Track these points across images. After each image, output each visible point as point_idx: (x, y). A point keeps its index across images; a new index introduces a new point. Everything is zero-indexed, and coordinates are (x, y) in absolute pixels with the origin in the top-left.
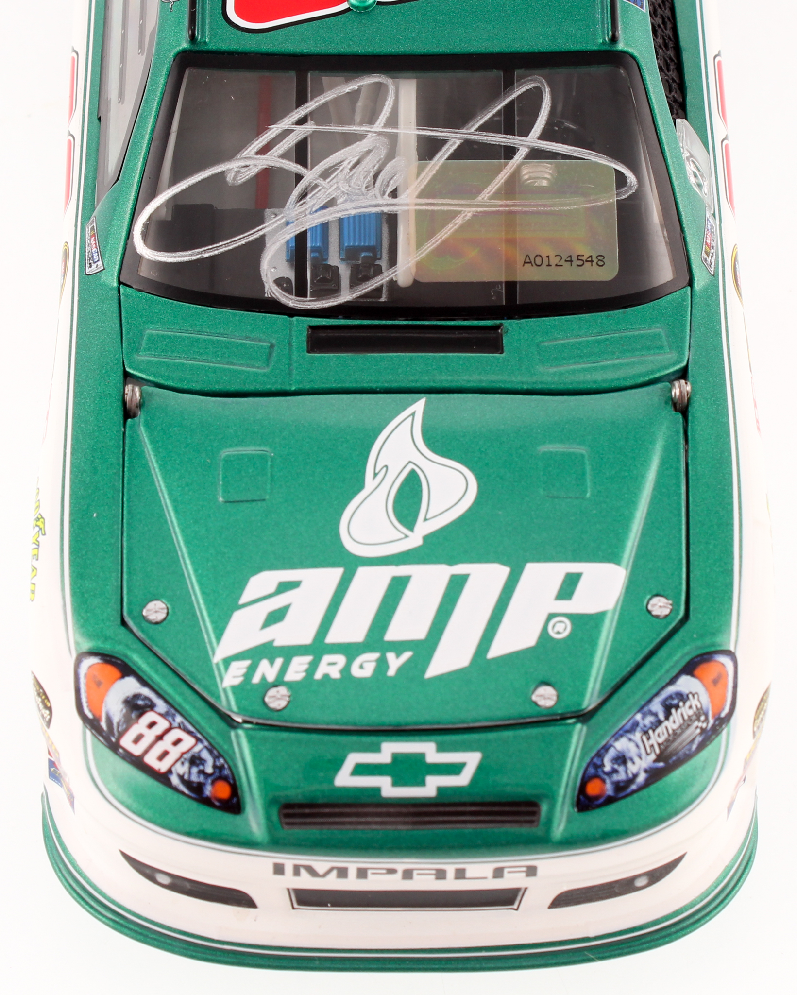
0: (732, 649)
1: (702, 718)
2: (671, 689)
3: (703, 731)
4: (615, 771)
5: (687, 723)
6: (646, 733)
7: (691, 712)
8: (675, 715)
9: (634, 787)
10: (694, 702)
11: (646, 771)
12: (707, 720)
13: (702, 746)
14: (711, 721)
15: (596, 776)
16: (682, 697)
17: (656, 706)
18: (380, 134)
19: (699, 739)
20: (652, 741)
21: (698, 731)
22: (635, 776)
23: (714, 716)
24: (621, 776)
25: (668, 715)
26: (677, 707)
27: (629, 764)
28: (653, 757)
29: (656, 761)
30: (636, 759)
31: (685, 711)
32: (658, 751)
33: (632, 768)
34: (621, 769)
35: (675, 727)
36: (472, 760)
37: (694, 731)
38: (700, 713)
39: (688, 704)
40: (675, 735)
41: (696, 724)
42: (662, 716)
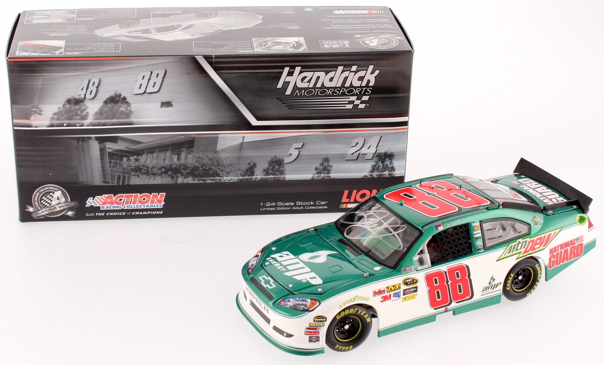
0: (321, 303)
1: (305, 306)
2: (306, 299)
3: (304, 308)
4: (286, 302)
5: (302, 305)
6: (295, 300)
7: (304, 304)
8: (302, 302)
9: (286, 306)
10: (306, 303)
11: (290, 305)
12: (306, 307)
13: (301, 311)
14: (306, 308)
15: (284, 301)
16: (306, 301)
17: (301, 299)
18: (379, 220)
19: (302, 309)
20: (295, 302)
21: (303, 308)
22: (288, 305)
23: (308, 308)
24: (286, 303)
25: (301, 301)
26: (303, 301)
27: (289, 302)
28: (293, 304)
29: (293, 305)
30: (290, 303)
31: (304, 303)
32: (294, 304)
33: (289, 303)
34: (287, 302)
35: (300, 303)
36: (274, 286)
37: (303, 307)
38: (306, 305)
39: (305, 302)
40: (299, 304)
41: (304, 306)
42: (300, 300)
